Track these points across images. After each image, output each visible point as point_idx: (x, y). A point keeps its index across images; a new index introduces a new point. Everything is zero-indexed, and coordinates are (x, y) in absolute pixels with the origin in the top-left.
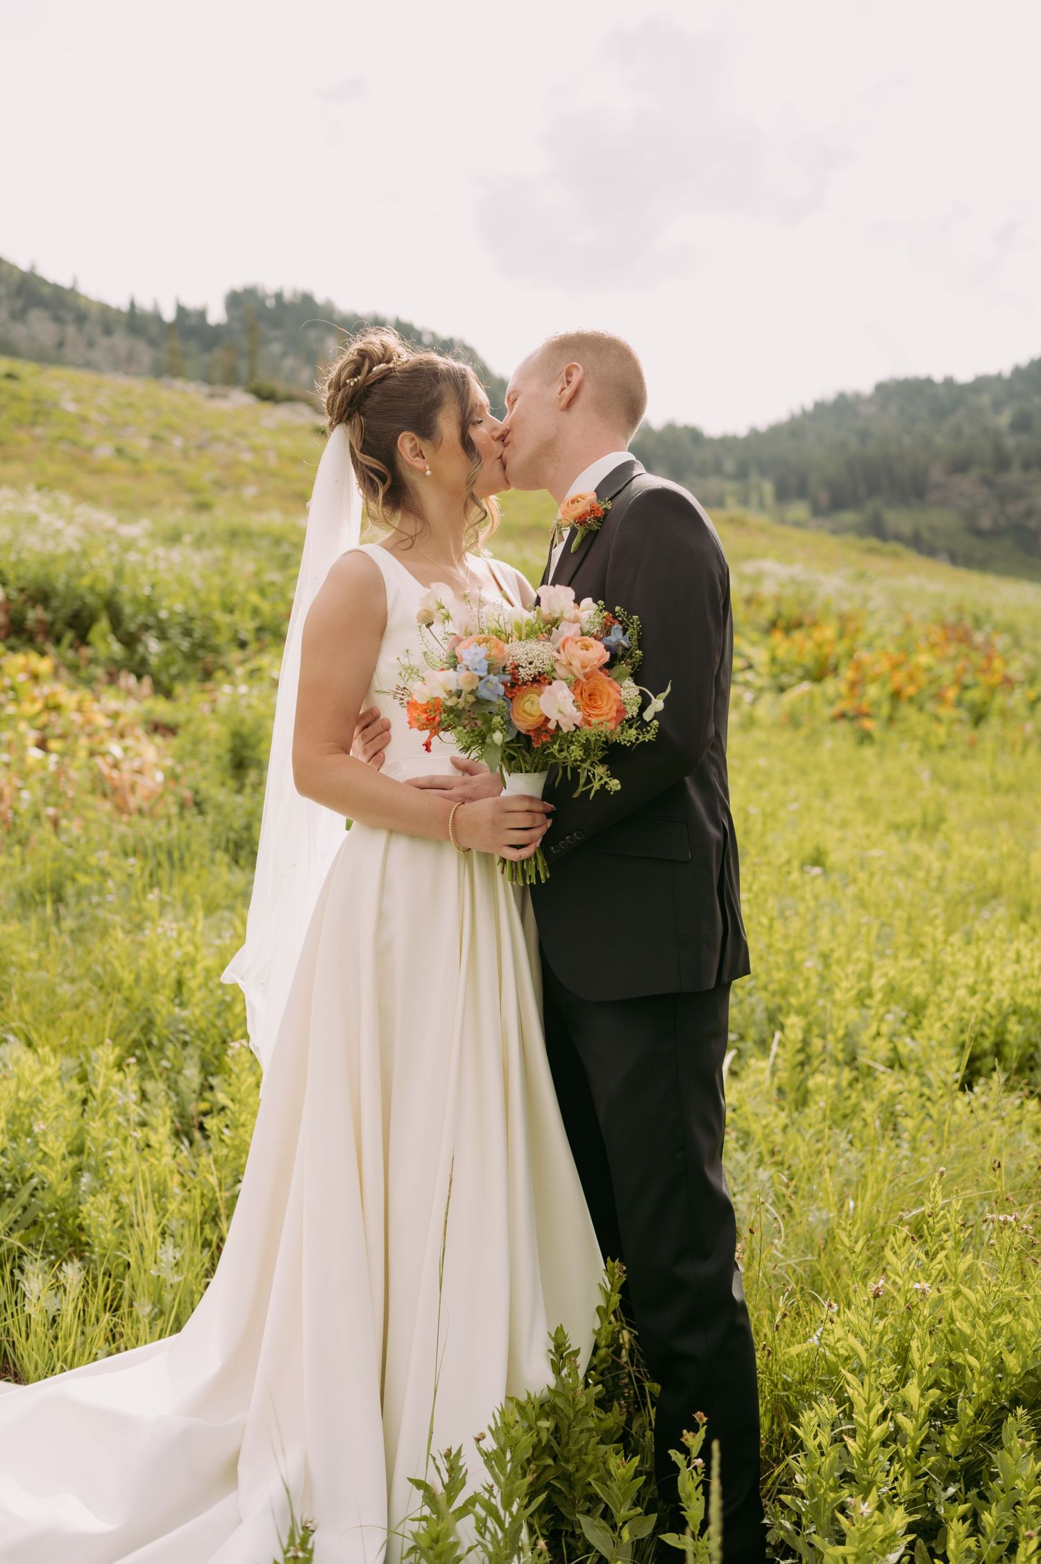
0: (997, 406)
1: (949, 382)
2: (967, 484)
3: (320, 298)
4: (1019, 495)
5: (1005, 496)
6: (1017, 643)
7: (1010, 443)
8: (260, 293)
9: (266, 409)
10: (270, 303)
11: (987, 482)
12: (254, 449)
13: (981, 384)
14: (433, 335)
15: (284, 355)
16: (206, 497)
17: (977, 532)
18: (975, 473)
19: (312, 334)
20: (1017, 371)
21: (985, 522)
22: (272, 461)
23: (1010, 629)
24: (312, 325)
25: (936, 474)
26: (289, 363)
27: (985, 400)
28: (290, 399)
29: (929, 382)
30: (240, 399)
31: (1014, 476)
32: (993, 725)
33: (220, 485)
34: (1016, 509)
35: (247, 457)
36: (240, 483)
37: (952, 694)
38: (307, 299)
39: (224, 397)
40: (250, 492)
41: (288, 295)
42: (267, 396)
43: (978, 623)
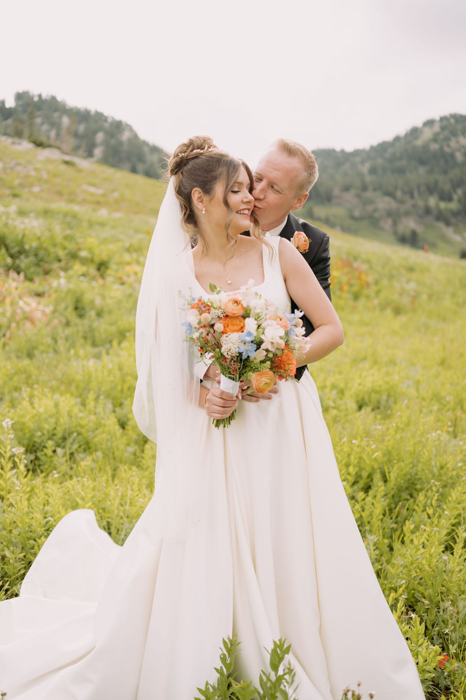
0: (363, 162)
1: (343, 151)
2: (349, 197)
3: (59, 99)
4: (371, 202)
5: (366, 202)
6: (371, 268)
7: (368, 179)
8: (31, 94)
9: (39, 150)
10: (36, 99)
11: (358, 196)
12: (36, 170)
13: (356, 153)
14: (113, 118)
15: (43, 124)
16: (16, 191)
17: (353, 218)
18: (353, 192)
19: (56, 115)
20: (372, 148)
21: (357, 213)
22: (45, 176)
23: (368, 262)
24: (56, 110)
25: (336, 192)
26: (45, 127)
27: (358, 159)
28: (49, 146)
29: (334, 151)
30: (26, 145)
31: (369, 194)
32: (362, 302)
33: (22, 186)
34: (370, 208)
35: (33, 173)
36: (31, 185)
37: (346, 288)
38: (54, 98)
39: (19, 144)
40: (36, 189)
41: (44, 96)
42: (39, 144)
43: (355, 258)
